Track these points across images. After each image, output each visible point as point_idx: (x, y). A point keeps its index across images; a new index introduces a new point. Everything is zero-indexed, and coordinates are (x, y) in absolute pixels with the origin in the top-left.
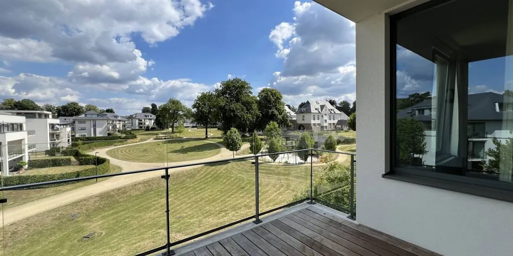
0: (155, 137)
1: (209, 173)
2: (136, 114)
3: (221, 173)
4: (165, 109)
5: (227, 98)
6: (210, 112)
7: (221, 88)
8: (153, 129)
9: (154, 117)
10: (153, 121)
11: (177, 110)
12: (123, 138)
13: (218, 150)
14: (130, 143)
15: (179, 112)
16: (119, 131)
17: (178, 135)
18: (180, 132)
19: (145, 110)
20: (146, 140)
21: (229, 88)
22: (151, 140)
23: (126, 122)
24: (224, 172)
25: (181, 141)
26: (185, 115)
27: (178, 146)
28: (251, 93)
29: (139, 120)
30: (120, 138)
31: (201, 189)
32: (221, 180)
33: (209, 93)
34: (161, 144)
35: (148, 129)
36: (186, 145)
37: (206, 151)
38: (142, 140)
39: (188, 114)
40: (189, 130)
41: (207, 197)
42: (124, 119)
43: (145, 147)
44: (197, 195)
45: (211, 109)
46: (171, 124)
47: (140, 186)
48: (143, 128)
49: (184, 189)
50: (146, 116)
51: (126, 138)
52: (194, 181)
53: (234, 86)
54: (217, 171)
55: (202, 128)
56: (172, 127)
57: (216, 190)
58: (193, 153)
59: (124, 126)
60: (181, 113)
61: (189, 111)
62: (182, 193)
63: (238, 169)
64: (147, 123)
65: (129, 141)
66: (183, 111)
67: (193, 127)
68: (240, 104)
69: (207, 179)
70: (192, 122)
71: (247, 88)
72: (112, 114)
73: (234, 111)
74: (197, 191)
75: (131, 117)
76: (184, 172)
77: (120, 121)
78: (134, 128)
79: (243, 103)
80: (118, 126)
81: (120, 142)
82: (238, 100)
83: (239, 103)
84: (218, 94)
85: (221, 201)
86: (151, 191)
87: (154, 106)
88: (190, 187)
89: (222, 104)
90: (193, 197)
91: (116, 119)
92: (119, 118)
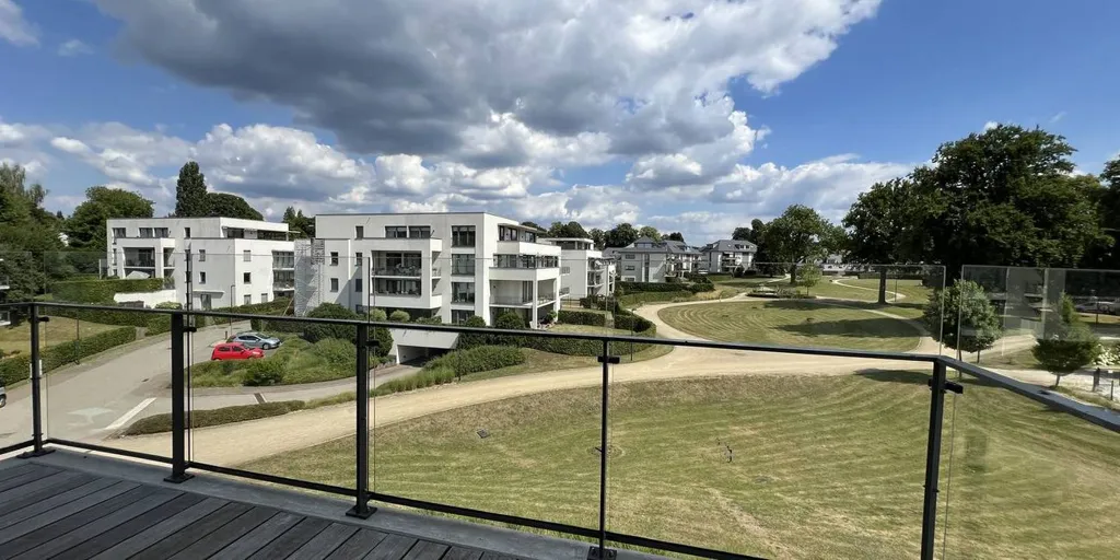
0: (750, 290)
1: (869, 396)
2: (718, 243)
3: (905, 404)
4: (777, 231)
5: (958, 191)
6: (895, 233)
7: (937, 165)
8: (750, 274)
9: (753, 248)
10: (750, 258)
11: (806, 232)
12: (690, 289)
13: (911, 340)
14: (702, 299)
15: (811, 237)
16: (686, 275)
17: (803, 290)
18: (809, 284)
19: (740, 234)
20: (731, 296)
21: (968, 160)
22: (741, 297)
23: (700, 258)
24: (916, 403)
25: (808, 304)
26: (825, 244)
27: (798, 317)
28: (1068, 167)
29: (724, 255)
30: (685, 287)
31: (833, 431)
32: (903, 423)
33: (897, 183)
34: (761, 307)
35: (739, 273)
36: (819, 316)
37: (870, 339)
38: (723, 295)
39: (836, 242)
40: (836, 282)
41: (846, 457)
42: (697, 252)
43: (726, 311)
44: (821, 442)
45: (901, 225)
46: (789, 265)
47: (697, 386)
48: (731, 271)
49: (790, 418)
50: (737, 246)
51: (695, 290)
52: (819, 405)
53: (988, 153)
54: (895, 396)
55: (871, 276)
56: (792, 271)
57: (880, 448)
58: (832, 337)
59: (695, 265)
60: (816, 239)
61: (837, 233)
62: (784, 426)
63: (974, 406)
64: (740, 260)
65: (699, 295)
66: (820, 235)
67: (848, 274)
68: (1009, 206)
69: (860, 410)
70: (844, 262)
71: (1045, 151)
72: (680, 243)
73: (981, 230)
74: (823, 433)
75: (708, 249)
76: (798, 378)
77: (688, 255)
78: (714, 271)
79: (1021, 205)
80: (685, 267)
81: (685, 295)
82: (999, 195)
83: (1004, 205)
84: (924, 183)
85: (889, 482)
86: (717, 402)
87: (756, 224)
88: (806, 419)
89: (936, 210)
90: (808, 444)
91: (681, 252)
92: (688, 251)
